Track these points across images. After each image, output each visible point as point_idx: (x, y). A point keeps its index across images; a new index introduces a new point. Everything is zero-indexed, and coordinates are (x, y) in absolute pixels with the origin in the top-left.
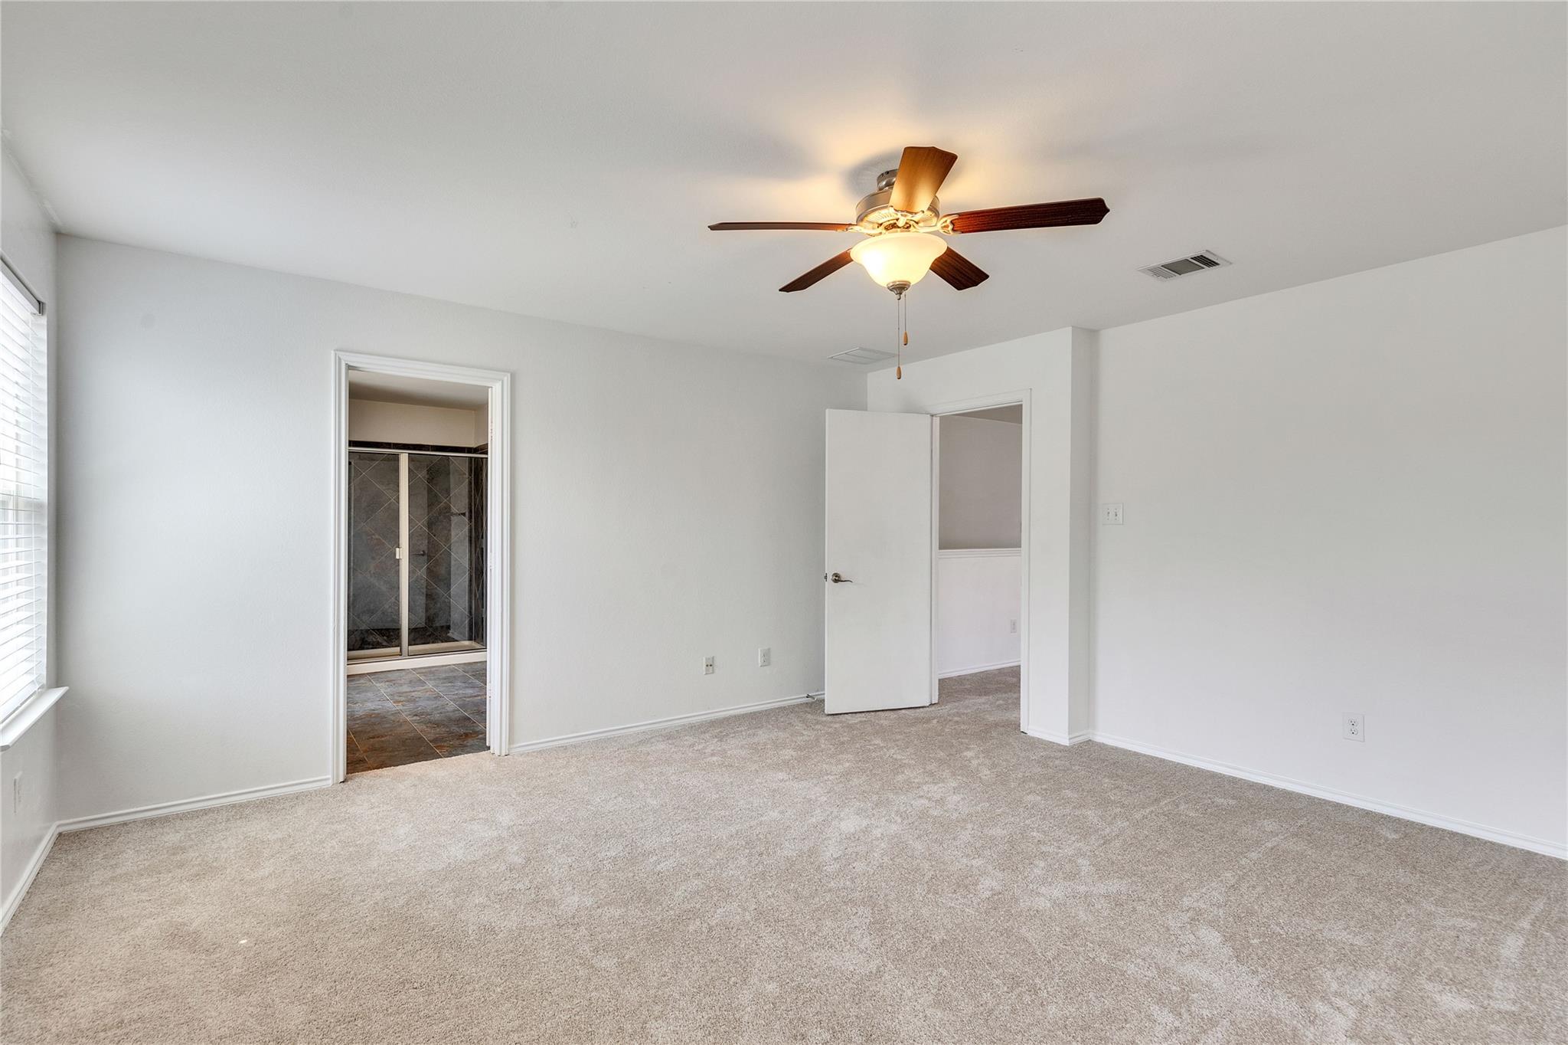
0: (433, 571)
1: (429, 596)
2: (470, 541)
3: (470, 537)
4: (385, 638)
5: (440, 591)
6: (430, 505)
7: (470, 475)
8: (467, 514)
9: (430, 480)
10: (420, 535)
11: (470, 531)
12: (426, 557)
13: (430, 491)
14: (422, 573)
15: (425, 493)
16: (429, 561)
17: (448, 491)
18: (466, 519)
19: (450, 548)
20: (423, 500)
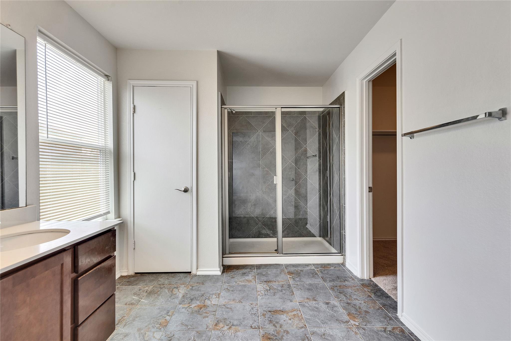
0: (298, 191)
1: (297, 207)
2: (320, 172)
3: (320, 169)
4: (271, 231)
5: (302, 204)
6: (296, 149)
7: (320, 129)
8: (317, 156)
9: (296, 134)
10: (290, 168)
11: (320, 165)
12: (294, 182)
13: (296, 140)
14: (292, 192)
15: (293, 142)
16: (296, 184)
17: (305, 140)
18: (317, 158)
19: (307, 176)
20: (291, 146)
